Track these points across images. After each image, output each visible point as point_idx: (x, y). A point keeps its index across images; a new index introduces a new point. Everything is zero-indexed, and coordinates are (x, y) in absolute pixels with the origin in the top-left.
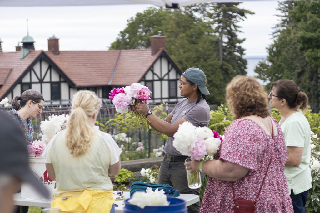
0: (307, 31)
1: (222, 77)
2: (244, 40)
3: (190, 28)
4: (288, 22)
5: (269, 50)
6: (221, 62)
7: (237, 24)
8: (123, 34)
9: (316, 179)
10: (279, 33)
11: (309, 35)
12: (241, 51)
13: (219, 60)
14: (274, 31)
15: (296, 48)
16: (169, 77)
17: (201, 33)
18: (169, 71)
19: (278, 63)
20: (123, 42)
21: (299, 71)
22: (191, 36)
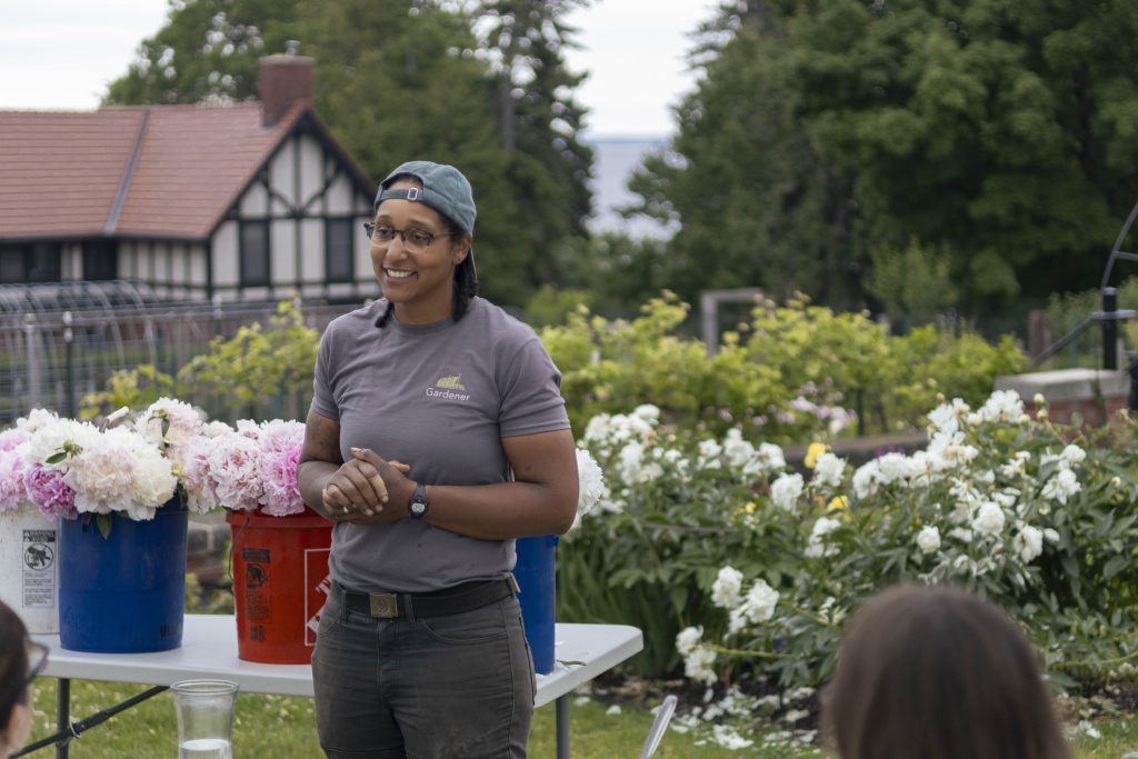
0: (818, 47)
1: (511, 207)
2: (585, 76)
3: (398, 31)
4: (743, 17)
5: (681, 112)
6: (506, 155)
7: (566, 20)
8: (153, 48)
9: (986, 565)
10: (711, 55)
11: (825, 62)
12: (574, 115)
13: (501, 146)
14: (692, 44)
15: (777, 108)
16: (325, 205)
17: (436, 51)
18: (327, 184)
19: (714, 160)
20: (153, 78)
21: (787, 186)
22: (403, 61)
